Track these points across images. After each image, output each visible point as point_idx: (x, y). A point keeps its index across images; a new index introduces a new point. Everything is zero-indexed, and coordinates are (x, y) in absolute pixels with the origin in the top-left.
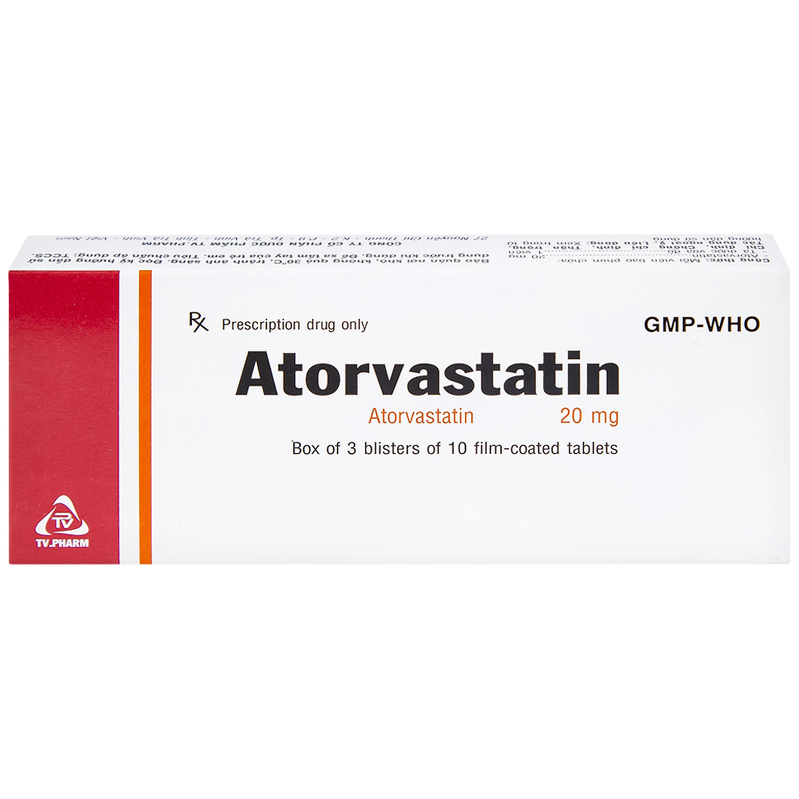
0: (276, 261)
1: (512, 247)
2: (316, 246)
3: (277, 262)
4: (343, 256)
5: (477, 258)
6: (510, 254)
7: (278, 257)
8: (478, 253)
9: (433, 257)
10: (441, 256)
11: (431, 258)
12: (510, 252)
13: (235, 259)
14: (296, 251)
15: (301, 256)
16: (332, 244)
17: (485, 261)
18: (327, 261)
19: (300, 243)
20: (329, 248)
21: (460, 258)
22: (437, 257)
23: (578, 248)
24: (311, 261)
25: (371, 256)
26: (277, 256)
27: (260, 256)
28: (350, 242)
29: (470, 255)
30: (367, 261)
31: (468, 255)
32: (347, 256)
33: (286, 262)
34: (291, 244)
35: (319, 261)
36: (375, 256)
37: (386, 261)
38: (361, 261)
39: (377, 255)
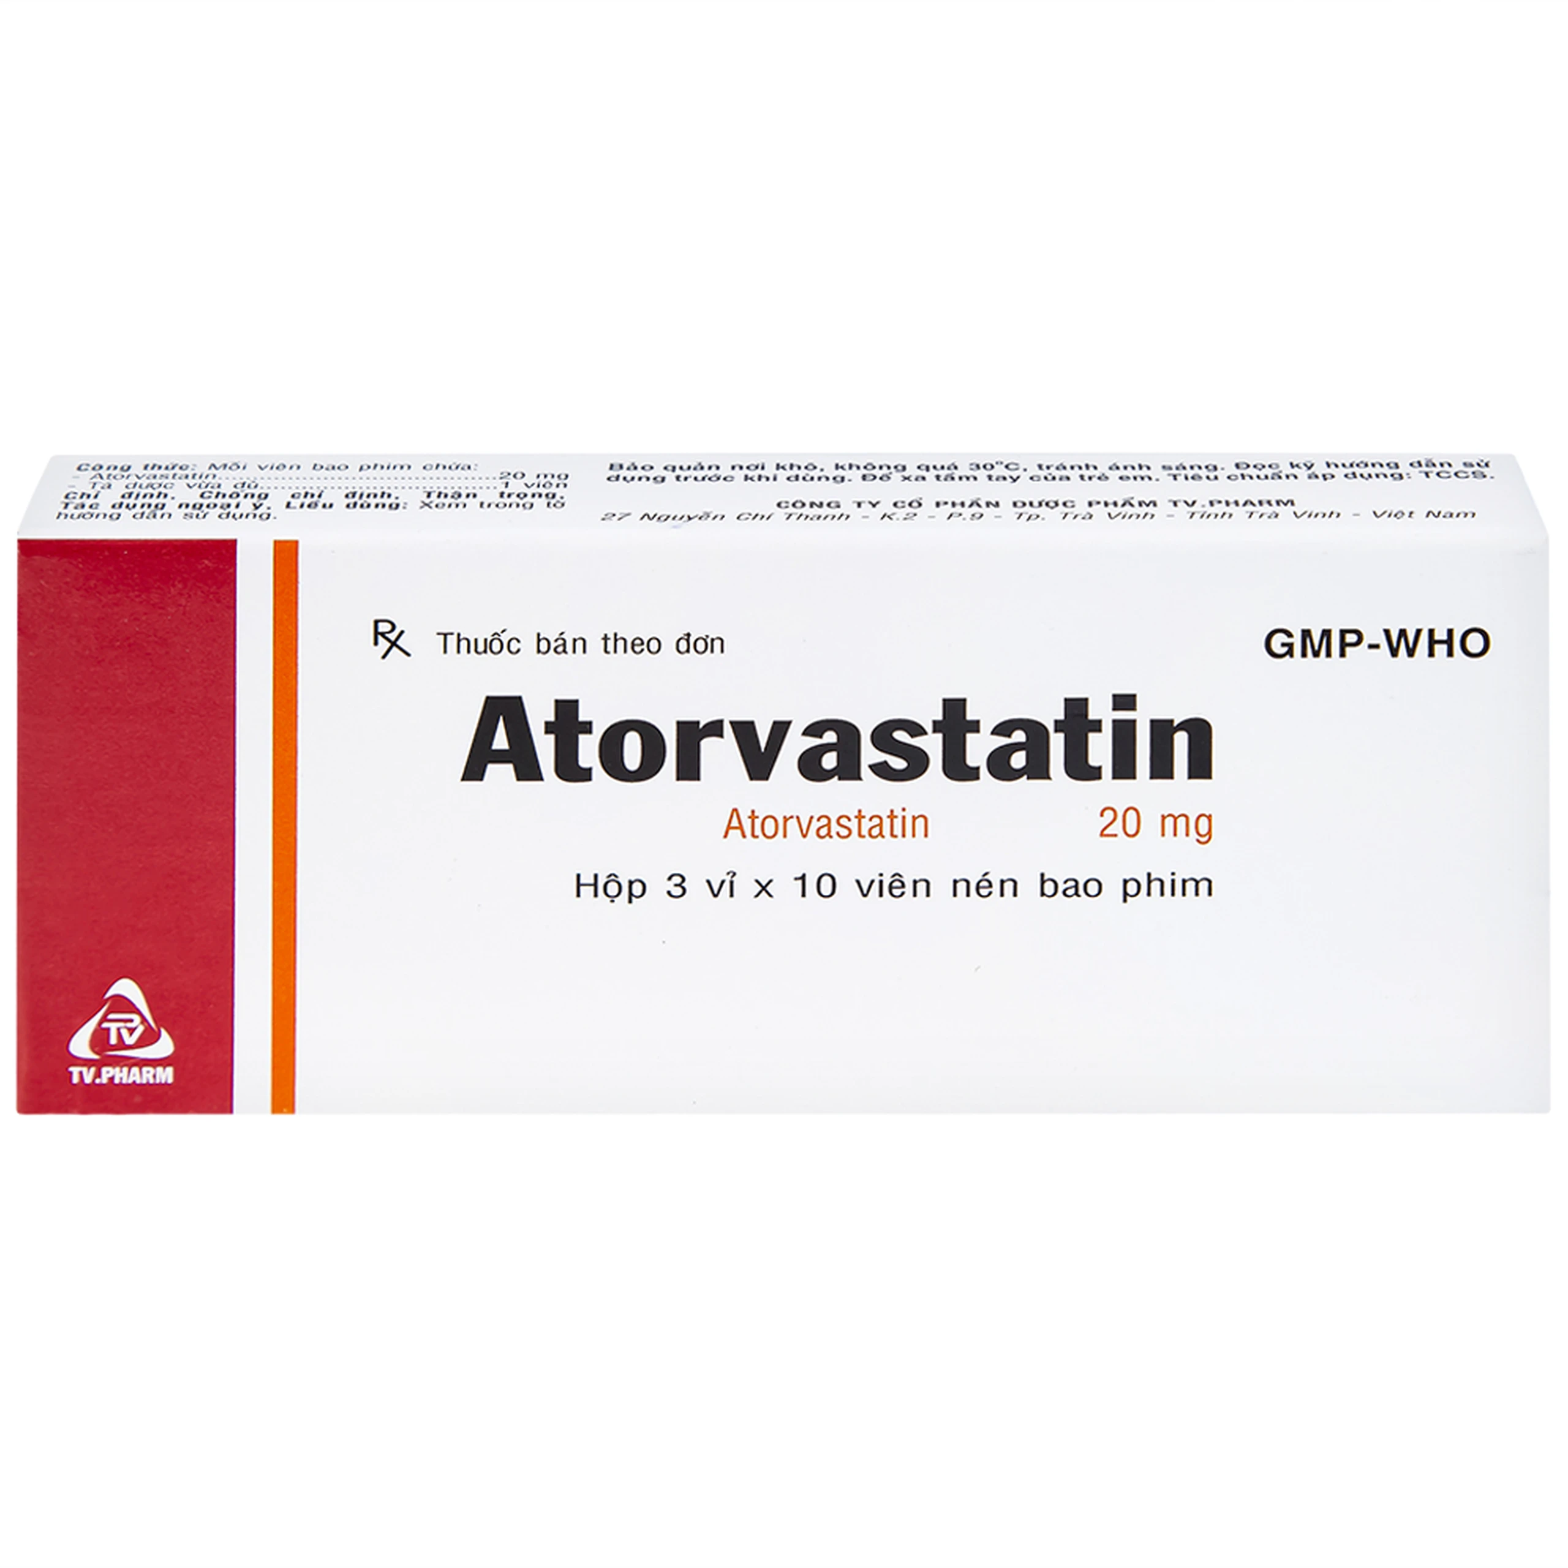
0: (1017, 469)
1: (558, 497)
2: (946, 500)
3: (1015, 467)
4: (889, 478)
5: (629, 474)
6: (565, 482)
7: (1015, 477)
8: (628, 484)
9: (715, 475)
10: (700, 478)
11: (719, 473)
12: (565, 485)
13: (1097, 473)
14: (983, 489)
15: (972, 479)
16: (915, 504)
17: (616, 467)
18: (919, 467)
19: (979, 505)
20: (920, 496)
21: (664, 473)
22: (706, 476)
23: (429, 495)
24: (949, 468)
25: (834, 478)
26: (1018, 477)
27: (1050, 477)
28: (880, 510)
29: (644, 480)
30: (842, 467)
31: (648, 479)
32: (881, 478)
33: (996, 467)
34: (997, 504)
35: (935, 467)
36: (827, 479)
37: (806, 468)
38: (854, 468)
39: (823, 479)
